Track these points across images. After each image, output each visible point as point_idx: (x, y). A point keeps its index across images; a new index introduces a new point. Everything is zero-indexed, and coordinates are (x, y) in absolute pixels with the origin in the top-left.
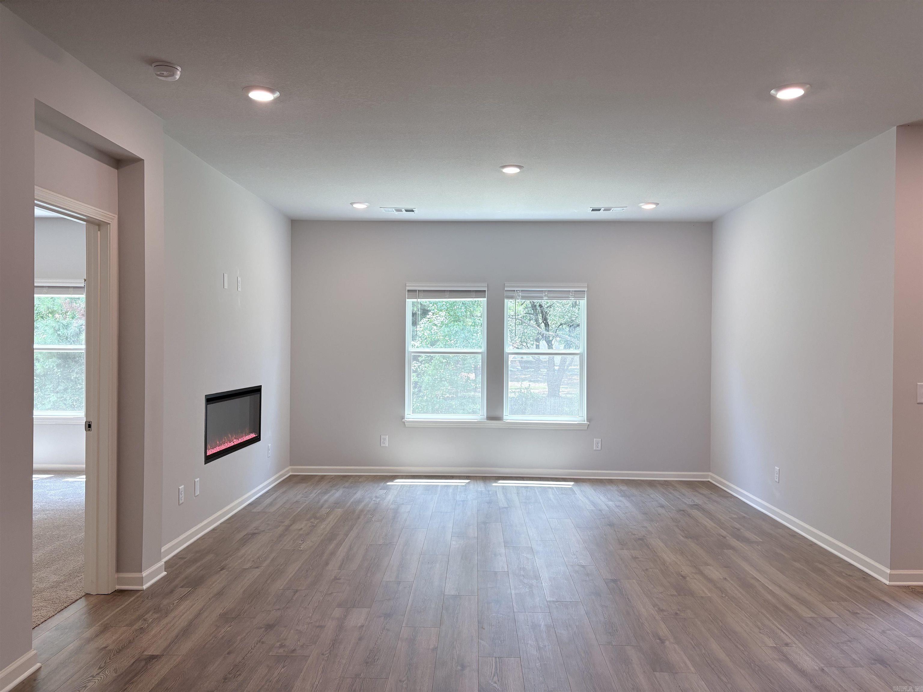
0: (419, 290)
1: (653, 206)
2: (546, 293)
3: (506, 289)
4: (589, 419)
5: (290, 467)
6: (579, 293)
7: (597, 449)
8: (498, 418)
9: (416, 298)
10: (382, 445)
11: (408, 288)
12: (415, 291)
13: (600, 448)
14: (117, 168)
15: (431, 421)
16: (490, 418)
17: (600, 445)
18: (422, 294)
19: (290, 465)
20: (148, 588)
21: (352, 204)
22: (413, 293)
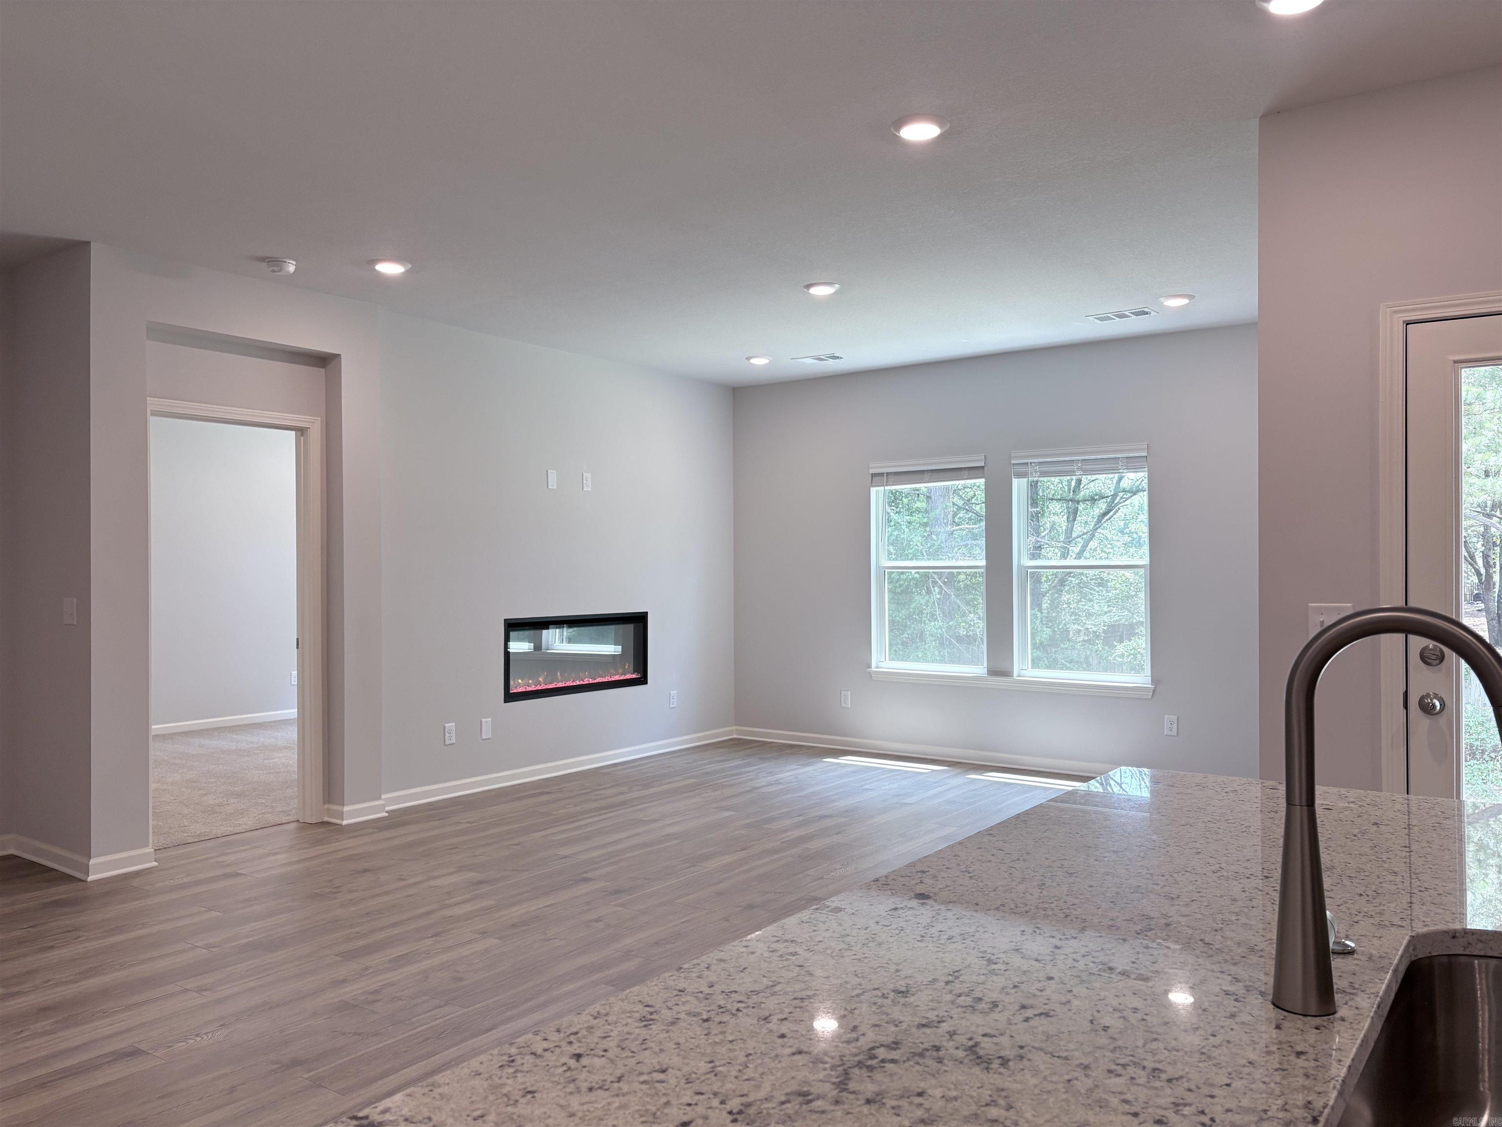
0: (887, 473)
1: (1184, 301)
2: (1080, 465)
3: (1012, 462)
4: (1153, 681)
5: (734, 728)
6: (1138, 460)
7: (1170, 733)
8: (1006, 673)
9: (883, 486)
10: (843, 705)
11: (872, 471)
12: (882, 474)
13: (1174, 733)
14: (324, 366)
15: (909, 674)
16: (992, 672)
17: (1175, 726)
18: (891, 478)
19: (736, 725)
20: (346, 825)
21: (748, 359)
22: (878, 478)
